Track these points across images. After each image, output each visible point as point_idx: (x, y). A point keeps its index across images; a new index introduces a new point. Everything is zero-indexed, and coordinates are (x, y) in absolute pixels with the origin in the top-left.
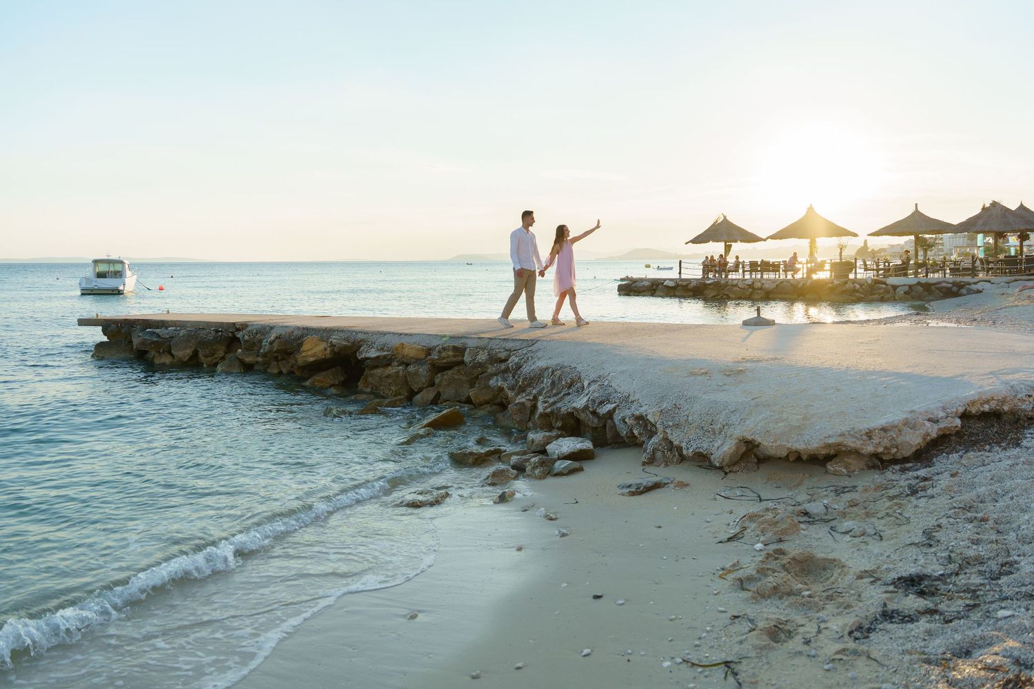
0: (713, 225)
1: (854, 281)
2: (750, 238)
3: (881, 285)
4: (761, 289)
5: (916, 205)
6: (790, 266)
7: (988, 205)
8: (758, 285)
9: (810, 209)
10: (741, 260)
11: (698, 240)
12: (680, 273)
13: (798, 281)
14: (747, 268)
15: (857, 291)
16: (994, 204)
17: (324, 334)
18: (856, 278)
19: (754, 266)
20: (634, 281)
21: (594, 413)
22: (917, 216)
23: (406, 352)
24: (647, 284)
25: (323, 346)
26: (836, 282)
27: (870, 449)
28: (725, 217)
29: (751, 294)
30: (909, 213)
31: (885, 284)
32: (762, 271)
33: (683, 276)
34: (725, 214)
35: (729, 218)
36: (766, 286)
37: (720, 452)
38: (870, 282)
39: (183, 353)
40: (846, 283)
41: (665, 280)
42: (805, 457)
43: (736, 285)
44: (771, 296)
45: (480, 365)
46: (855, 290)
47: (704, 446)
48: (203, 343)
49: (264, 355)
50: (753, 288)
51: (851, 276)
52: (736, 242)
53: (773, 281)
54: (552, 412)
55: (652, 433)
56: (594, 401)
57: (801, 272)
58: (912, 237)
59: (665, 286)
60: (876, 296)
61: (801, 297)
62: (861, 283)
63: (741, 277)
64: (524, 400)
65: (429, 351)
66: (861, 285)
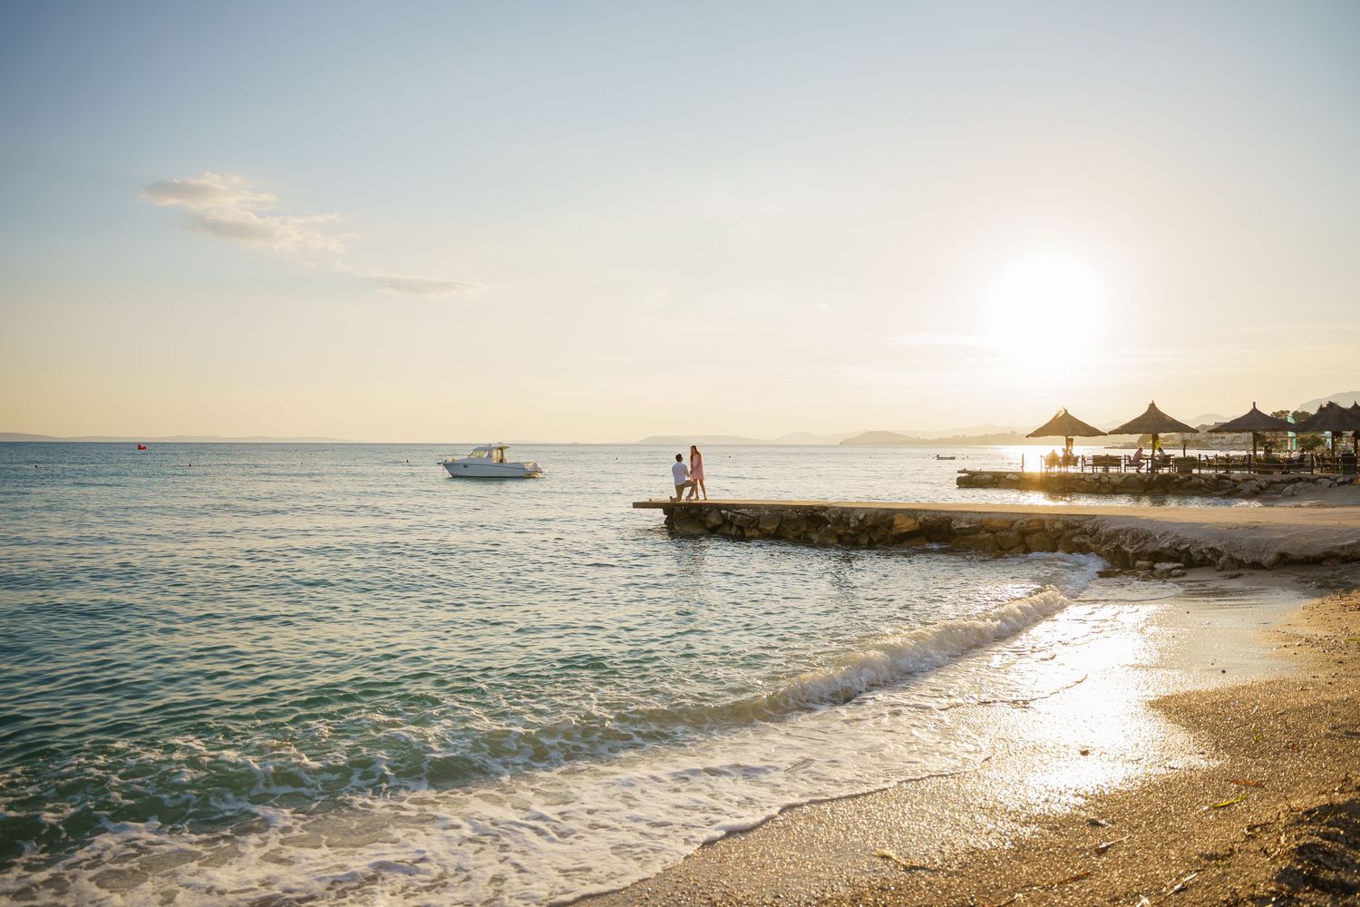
0: (1054, 419)
1: (1199, 477)
2: (1092, 432)
3: (1224, 481)
4: (1108, 483)
5: (1254, 403)
7: (1325, 406)
8: (1105, 479)
9: (1152, 406)
11: (1039, 434)
12: (1022, 467)
13: (1144, 476)
15: (1203, 486)
16: (1331, 405)
17: (911, 513)
18: (1200, 474)
19: (1096, 460)
20: (973, 474)
21: (1176, 550)
22: (1255, 412)
23: (993, 523)
24: (988, 477)
25: (912, 521)
26: (1181, 478)
27: (1344, 554)
28: (1066, 411)
29: (1099, 488)
30: (1247, 411)
31: (1229, 479)
32: (1106, 466)
33: (1026, 470)
34: (1067, 408)
35: (1071, 413)
36: (1114, 480)
37: (1267, 559)
39: (771, 528)
40: (1190, 478)
41: (1008, 473)
42: (1310, 559)
43: (1083, 479)
45: (1058, 530)
46: (1201, 485)
47: (1257, 558)
48: (789, 521)
49: (854, 529)
50: (1100, 482)
51: (1196, 472)
52: (1077, 436)
53: (1116, 475)
54: (1141, 552)
55: (1219, 557)
56: (1174, 543)
57: (1145, 467)
58: (1251, 434)
59: (1008, 479)
60: (1222, 491)
61: (1149, 492)
63: (1079, 471)
64: (1109, 548)
65: (1013, 523)
66: (1206, 480)
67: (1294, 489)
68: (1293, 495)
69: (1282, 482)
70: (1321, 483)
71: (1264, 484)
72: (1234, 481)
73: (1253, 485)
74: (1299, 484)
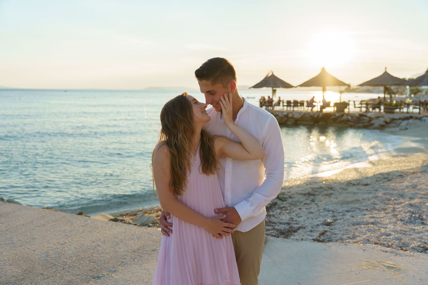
0: (266, 78)
1: (348, 114)
2: (287, 86)
3: (363, 117)
5: (386, 68)
6: (311, 104)
8: (291, 115)
9: (323, 69)
10: (281, 99)
11: (258, 86)
13: (315, 113)
14: (285, 104)
15: (350, 121)
18: (349, 111)
19: (289, 103)
22: (386, 74)
26: (337, 115)
29: (287, 121)
31: (366, 116)
32: (294, 106)
34: (273, 71)
38: (357, 115)
40: (343, 115)
44: (298, 122)
46: (348, 121)
50: (288, 117)
51: (346, 111)
52: (279, 87)
53: (300, 113)
58: (383, 87)
60: (361, 125)
62: (352, 115)
63: (281, 109)
66: (352, 117)
67: (407, 124)
68: (407, 129)
69: (400, 119)
70: (425, 120)
71: (388, 120)
72: (370, 118)
73: (381, 121)
74: (411, 121)
